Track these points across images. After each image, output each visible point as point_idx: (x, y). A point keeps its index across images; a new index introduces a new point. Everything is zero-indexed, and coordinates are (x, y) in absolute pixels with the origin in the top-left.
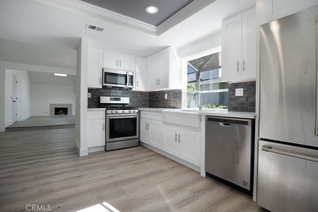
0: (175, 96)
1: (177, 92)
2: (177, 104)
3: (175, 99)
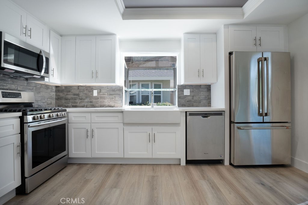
0: (111, 93)
1: (116, 88)
2: (115, 103)
3: (111, 97)
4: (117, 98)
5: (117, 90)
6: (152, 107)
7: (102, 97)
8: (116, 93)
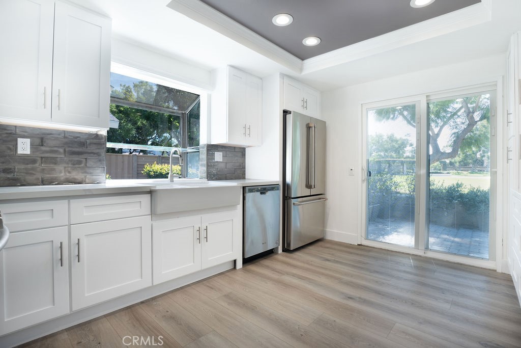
0: (76, 150)
2: (86, 173)
3: (76, 158)
4: (90, 163)
5: (90, 144)
6: (172, 181)
7: (47, 158)
8: (90, 151)
